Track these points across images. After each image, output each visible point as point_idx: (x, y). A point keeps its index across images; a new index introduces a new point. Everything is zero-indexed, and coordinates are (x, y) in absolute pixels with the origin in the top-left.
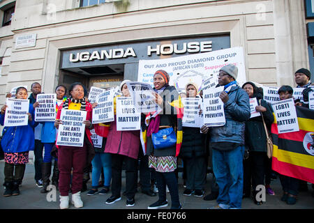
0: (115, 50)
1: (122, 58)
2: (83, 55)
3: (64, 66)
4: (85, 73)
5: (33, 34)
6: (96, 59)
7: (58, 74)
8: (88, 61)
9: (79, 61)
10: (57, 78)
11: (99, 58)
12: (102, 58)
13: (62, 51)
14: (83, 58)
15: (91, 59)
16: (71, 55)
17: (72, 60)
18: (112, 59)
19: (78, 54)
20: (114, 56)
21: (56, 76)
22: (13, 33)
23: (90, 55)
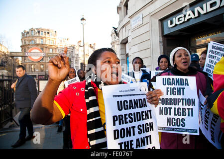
0: (208, 4)
1: (219, 8)
2: (179, 19)
3: (166, 33)
4: (185, 33)
5: (140, 15)
6: (191, 18)
7: (161, 41)
8: (184, 22)
9: (176, 25)
10: (161, 44)
11: (193, 17)
12: (197, 15)
13: (162, 20)
14: (179, 21)
15: (186, 20)
16: (169, 22)
17: (170, 26)
18: (207, 13)
19: (174, 19)
20: (210, 10)
21: (160, 42)
22: (129, 19)
23: (185, 16)
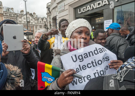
0: (97, 3)
1: (102, 6)
2: (83, 9)
5: (63, 4)
6: (89, 10)
8: (86, 12)
9: (82, 13)
11: (90, 9)
12: (92, 9)
13: (75, 9)
14: (83, 10)
15: (87, 10)
16: (79, 10)
17: (79, 13)
18: (96, 8)
19: (81, 9)
20: (98, 7)
22: (57, 5)
23: (86, 8)
